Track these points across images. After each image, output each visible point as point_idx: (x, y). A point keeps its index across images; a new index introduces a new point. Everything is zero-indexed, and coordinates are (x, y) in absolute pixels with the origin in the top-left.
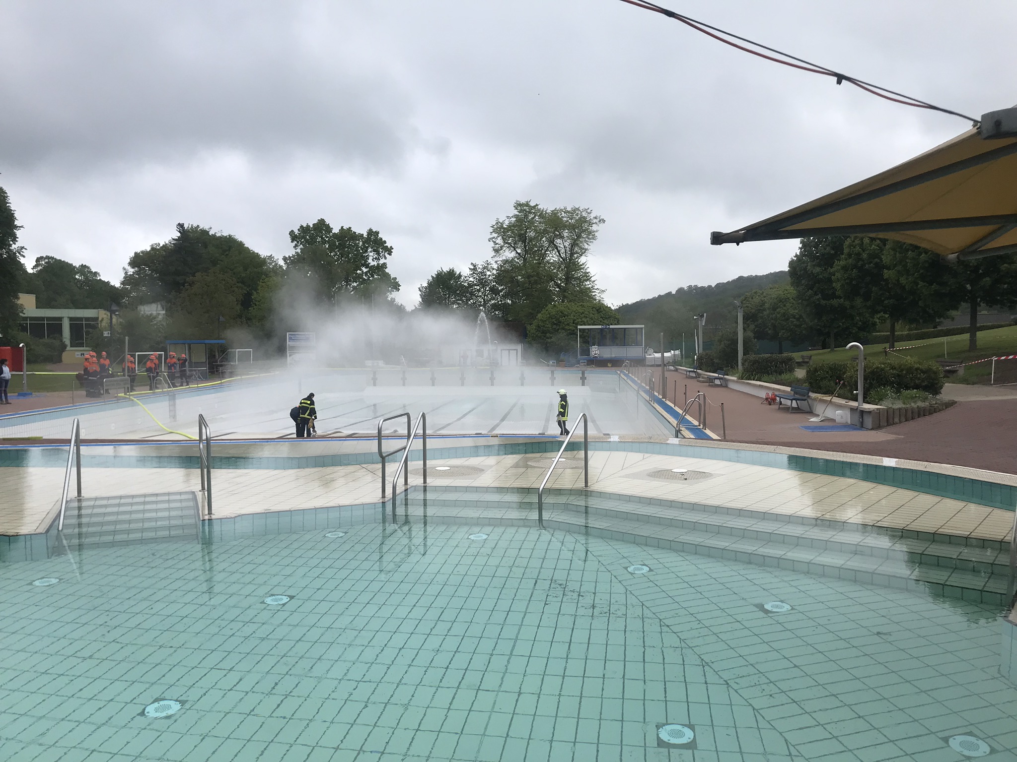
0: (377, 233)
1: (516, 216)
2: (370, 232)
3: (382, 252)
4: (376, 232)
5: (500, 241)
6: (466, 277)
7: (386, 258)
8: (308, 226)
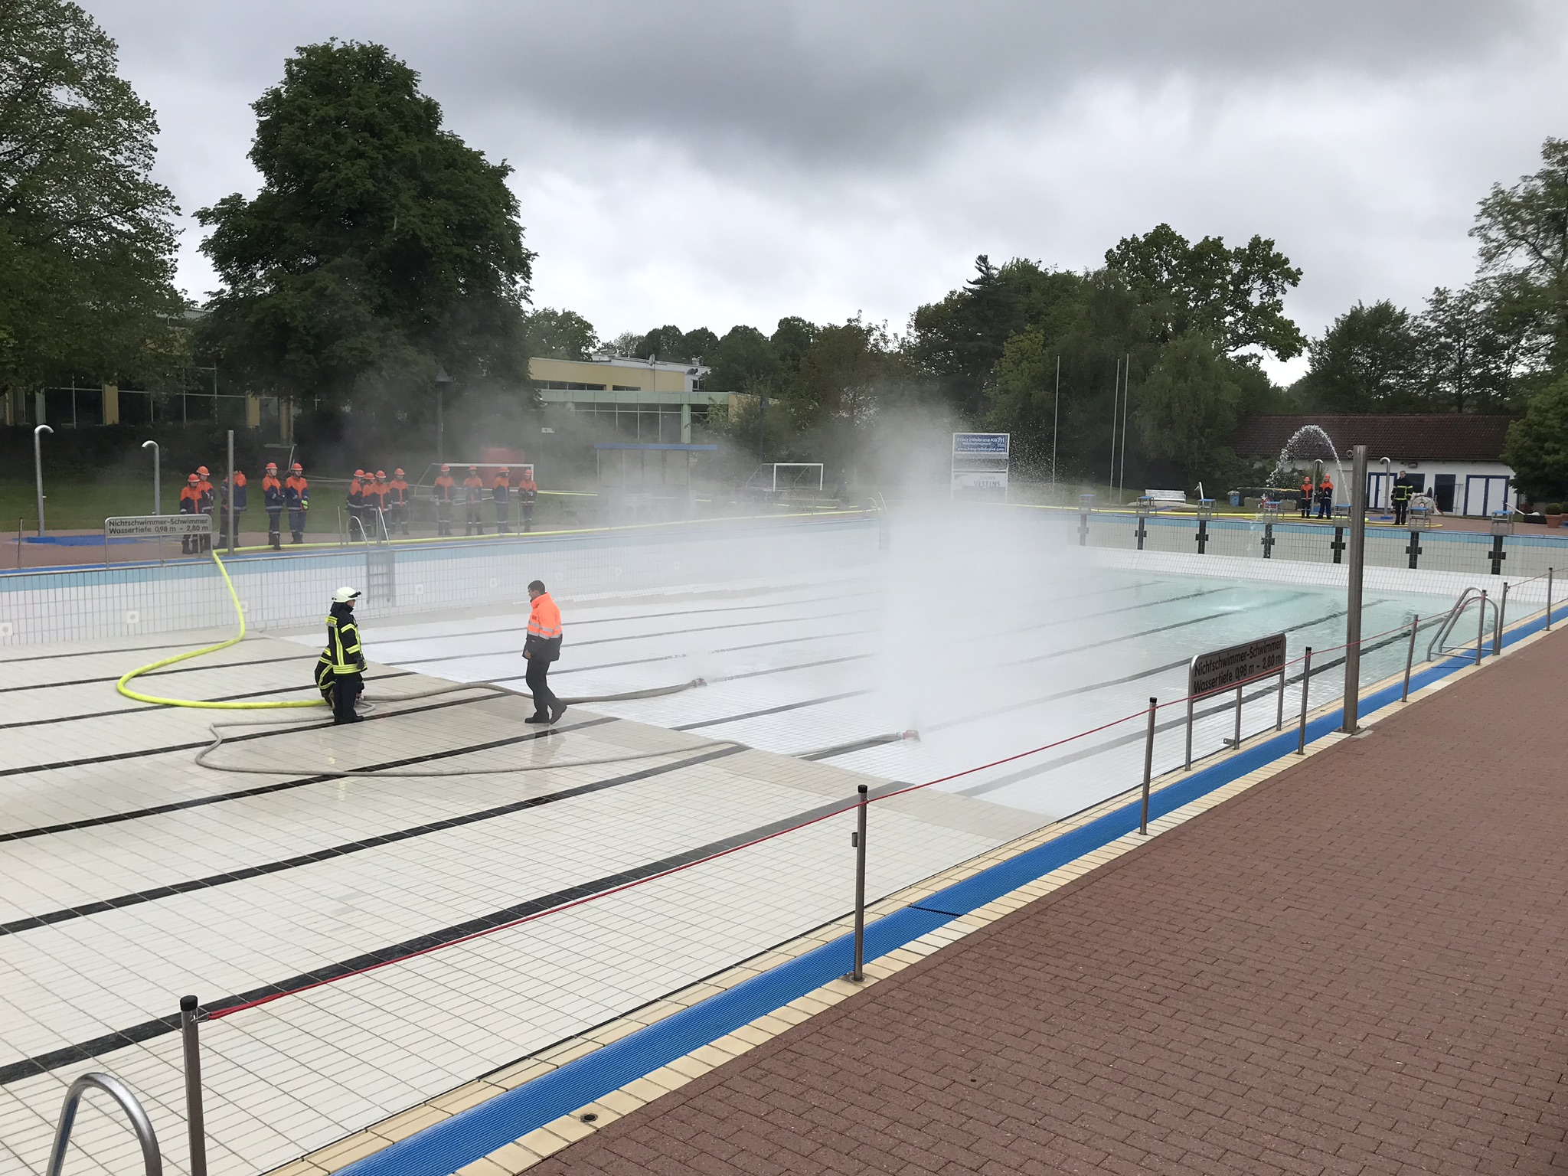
0: (1270, 244)
1: (1545, 175)
2: (1256, 242)
3: (1277, 280)
4: (1266, 242)
5: (1497, 234)
6: (1415, 318)
7: (1284, 292)
8: (1135, 239)
